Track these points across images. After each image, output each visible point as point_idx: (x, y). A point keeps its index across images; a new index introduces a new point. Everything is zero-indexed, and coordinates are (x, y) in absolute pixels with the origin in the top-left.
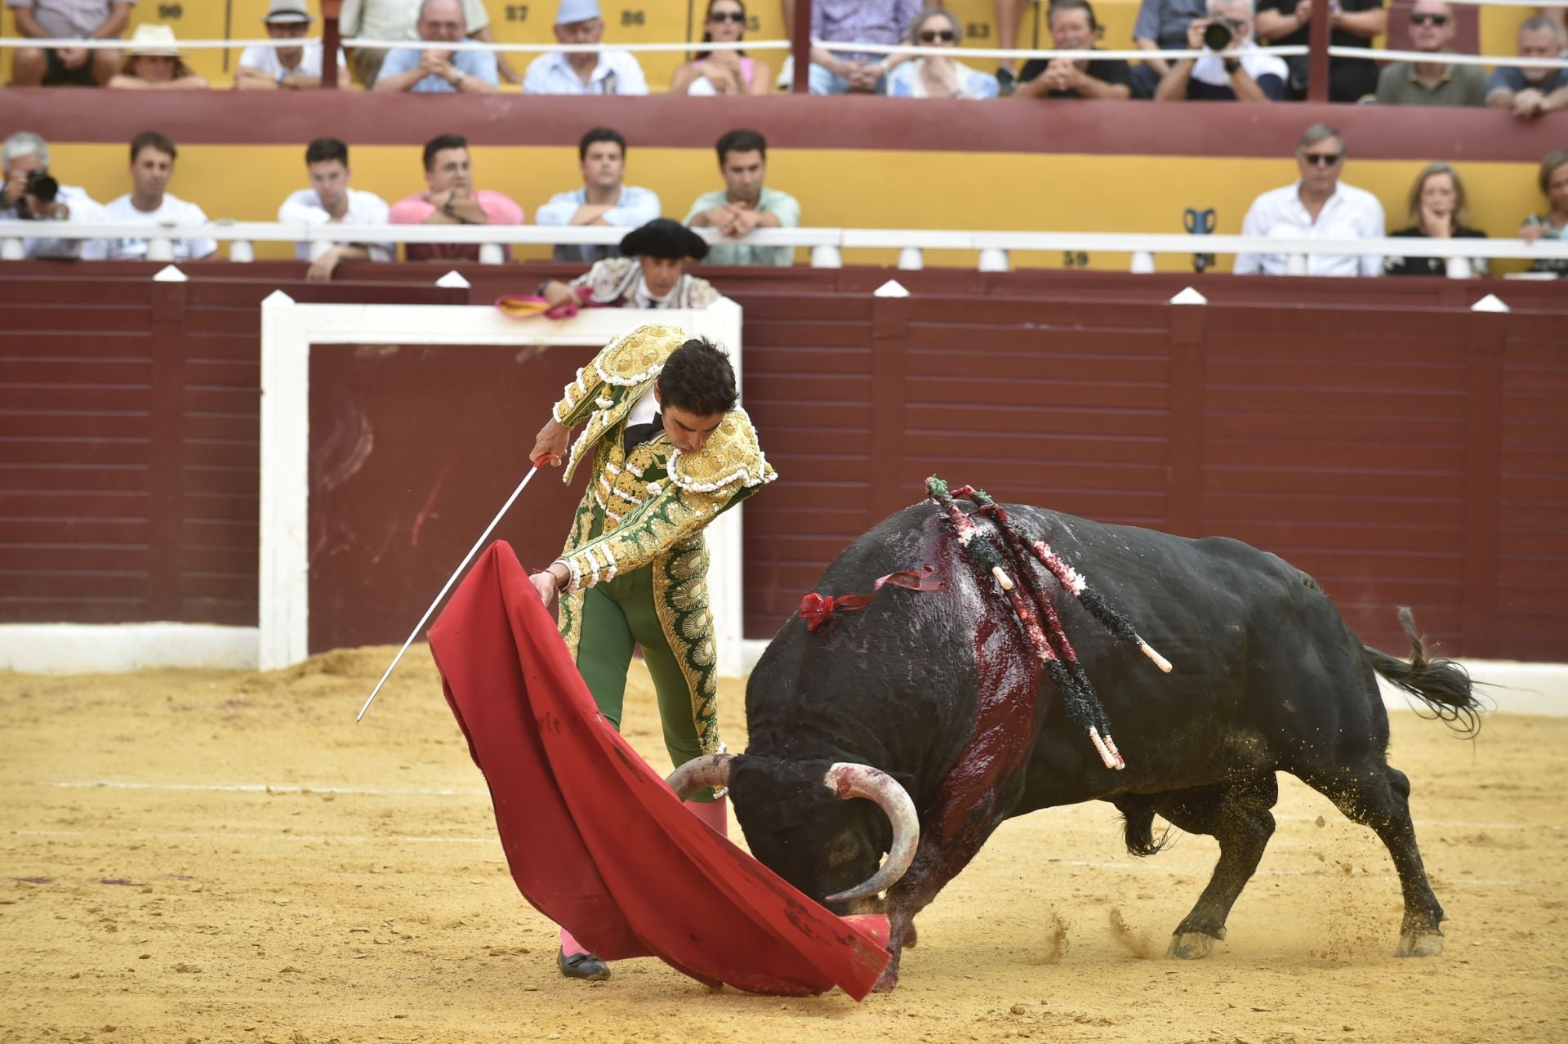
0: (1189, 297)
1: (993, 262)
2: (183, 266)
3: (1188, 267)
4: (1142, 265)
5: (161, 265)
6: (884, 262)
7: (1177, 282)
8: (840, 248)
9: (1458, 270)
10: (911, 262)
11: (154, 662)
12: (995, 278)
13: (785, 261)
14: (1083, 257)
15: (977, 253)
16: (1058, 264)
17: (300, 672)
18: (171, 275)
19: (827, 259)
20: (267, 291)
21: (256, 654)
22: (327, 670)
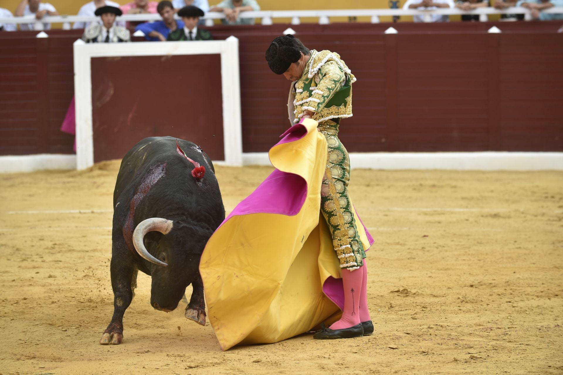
0: (391, 31)
1: (324, 21)
2: (46, 32)
3: (391, 20)
4: (375, 20)
5: (39, 32)
6: (287, 22)
7: (386, 26)
8: (272, 18)
9: (483, 19)
10: (296, 22)
11: (41, 168)
12: (325, 27)
13: (252, 23)
14: (355, 18)
15: (318, 18)
16: (346, 21)
17: (91, 170)
18: (43, 35)
19: (267, 22)
20: (75, 39)
21: (76, 164)
22: (100, 169)
